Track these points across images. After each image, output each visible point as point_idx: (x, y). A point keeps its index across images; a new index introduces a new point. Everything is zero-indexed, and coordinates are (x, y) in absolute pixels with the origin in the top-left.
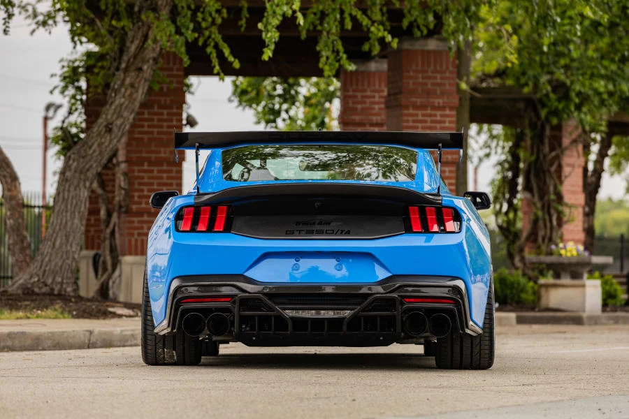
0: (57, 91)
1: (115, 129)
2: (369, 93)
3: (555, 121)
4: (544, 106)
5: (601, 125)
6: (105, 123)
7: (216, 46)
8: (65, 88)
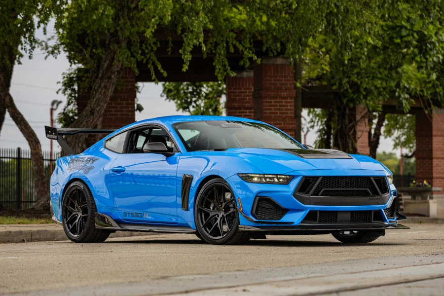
0: (60, 92)
1: (96, 113)
2: (243, 90)
3: (352, 105)
4: (345, 97)
5: (379, 107)
6: (90, 109)
7: (154, 64)
8: (66, 90)
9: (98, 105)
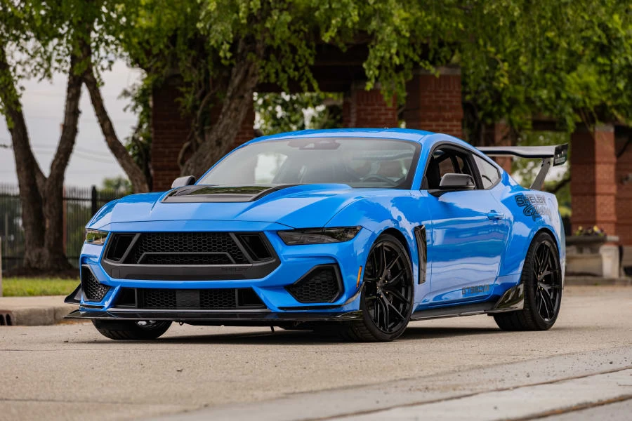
3: (490, 121)
9: (227, 133)
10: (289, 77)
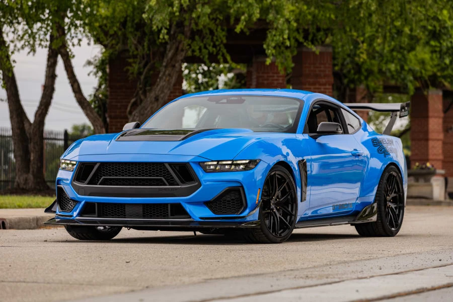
0: (91, 74)
3: (352, 86)
5: (379, 88)
6: (154, 96)
8: (97, 72)
9: (163, 92)
10: (209, 52)
